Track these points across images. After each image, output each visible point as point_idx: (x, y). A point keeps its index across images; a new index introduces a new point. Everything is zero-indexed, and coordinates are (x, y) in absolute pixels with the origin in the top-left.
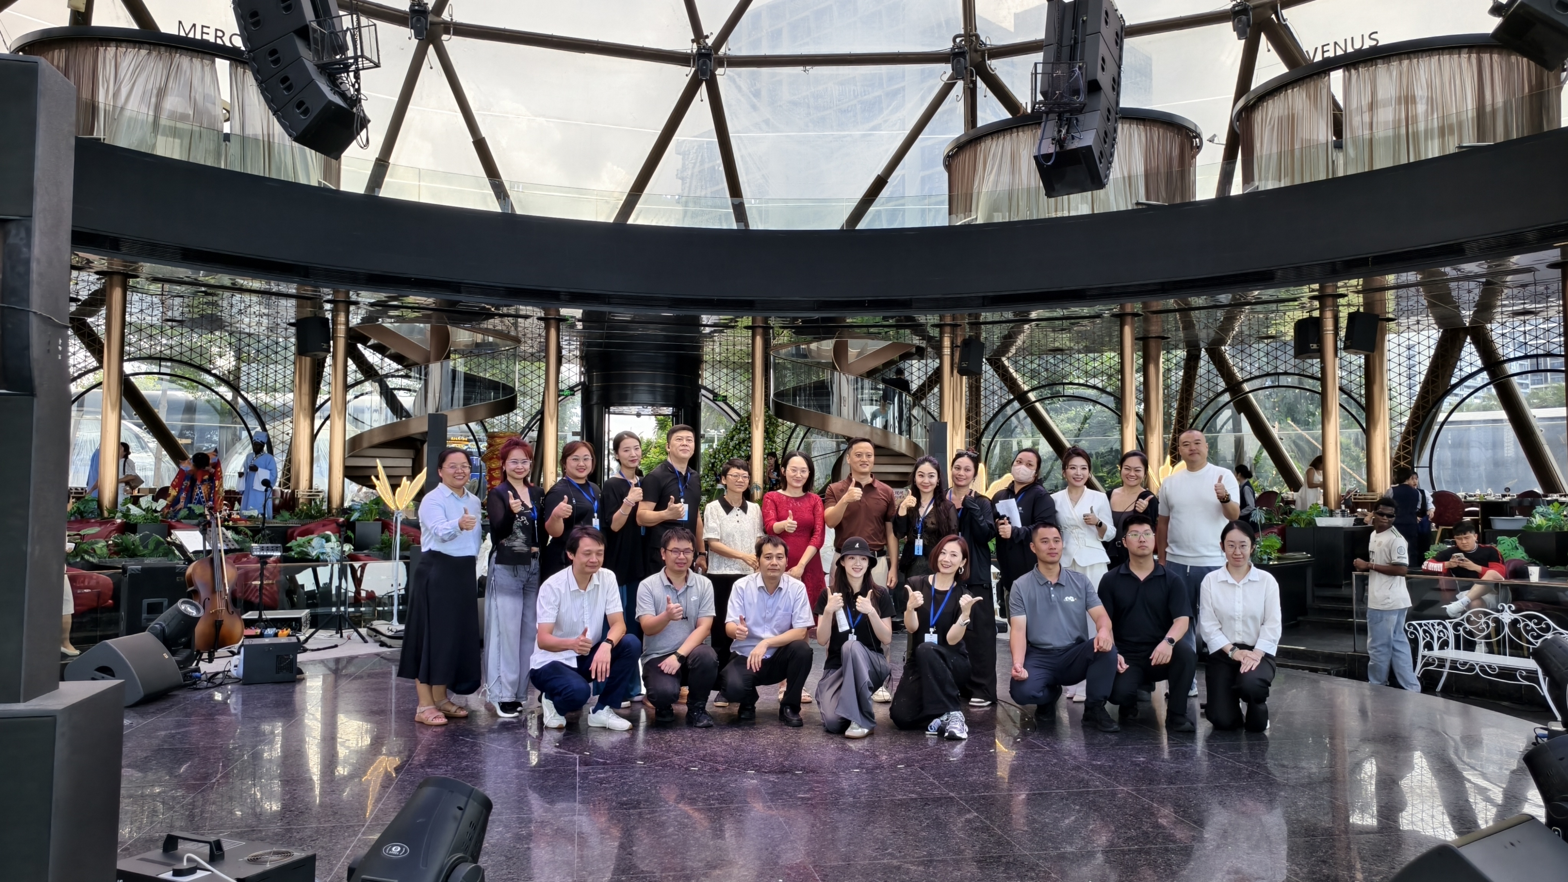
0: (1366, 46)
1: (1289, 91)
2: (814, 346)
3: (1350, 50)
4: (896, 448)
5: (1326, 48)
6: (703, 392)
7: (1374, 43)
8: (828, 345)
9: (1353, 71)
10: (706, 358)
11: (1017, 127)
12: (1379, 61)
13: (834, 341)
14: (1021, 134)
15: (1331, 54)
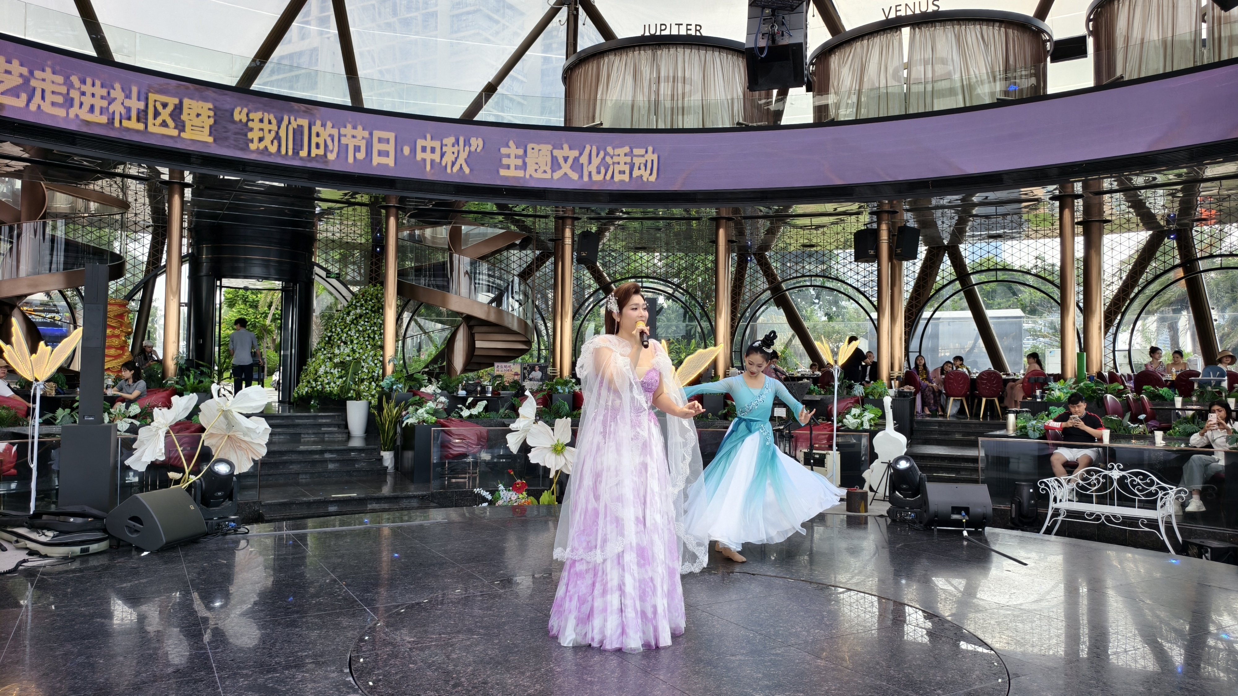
0: (930, 10)
1: (865, 42)
2: (428, 232)
3: (917, 12)
4: (510, 326)
5: (898, 8)
6: (316, 268)
7: (936, 8)
8: (443, 232)
9: (917, 29)
10: (319, 236)
11: (639, 46)
12: (937, 24)
13: (449, 227)
14: (642, 52)
15: (902, 13)
